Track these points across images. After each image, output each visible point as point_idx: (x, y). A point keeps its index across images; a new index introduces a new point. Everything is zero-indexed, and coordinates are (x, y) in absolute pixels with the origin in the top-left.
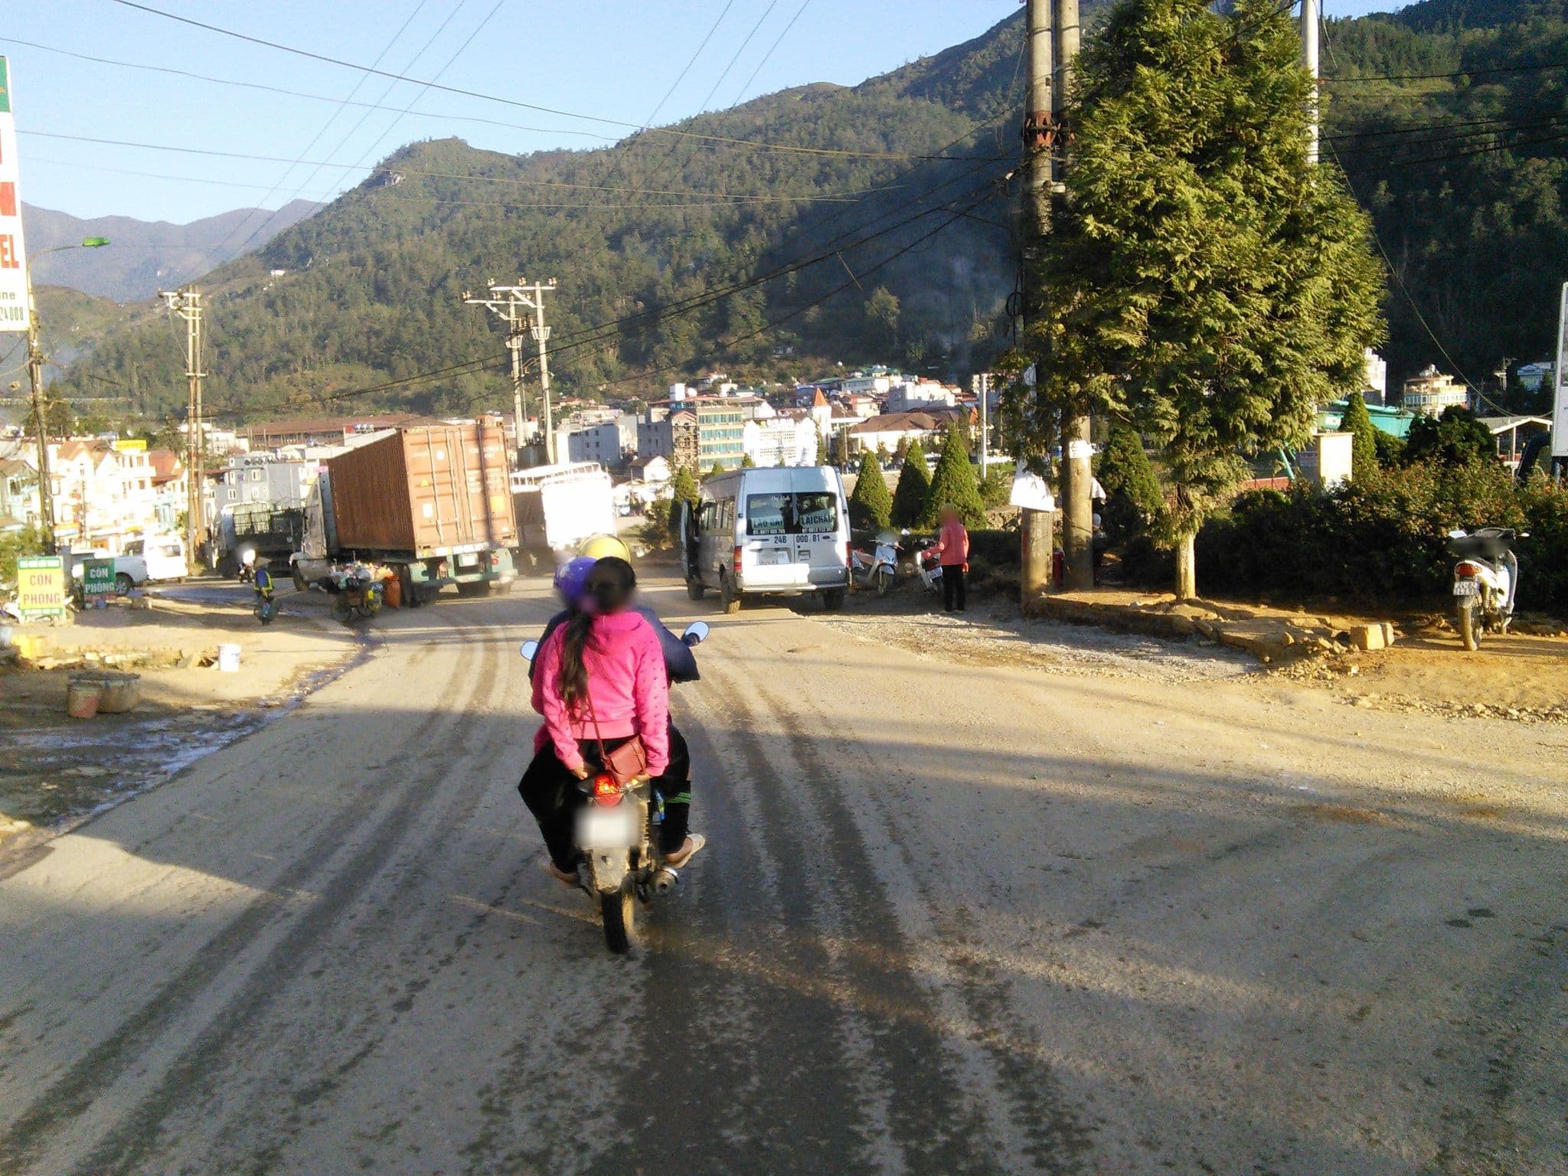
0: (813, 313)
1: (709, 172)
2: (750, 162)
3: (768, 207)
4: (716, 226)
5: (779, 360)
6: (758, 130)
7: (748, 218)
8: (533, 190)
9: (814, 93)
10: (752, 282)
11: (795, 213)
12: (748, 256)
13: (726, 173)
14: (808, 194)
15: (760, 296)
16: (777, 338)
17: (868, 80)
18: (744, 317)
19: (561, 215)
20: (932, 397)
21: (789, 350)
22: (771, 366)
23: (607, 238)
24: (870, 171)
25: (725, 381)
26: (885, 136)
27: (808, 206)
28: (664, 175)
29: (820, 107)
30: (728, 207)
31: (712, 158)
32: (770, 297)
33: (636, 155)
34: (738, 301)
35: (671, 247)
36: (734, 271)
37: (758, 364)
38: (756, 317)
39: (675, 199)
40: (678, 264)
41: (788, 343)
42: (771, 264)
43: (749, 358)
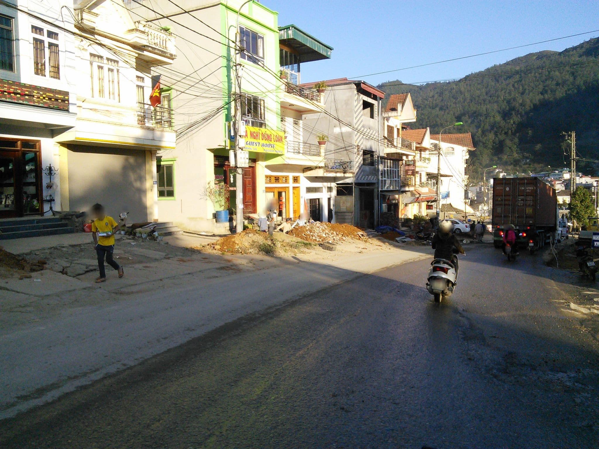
0: (538, 147)
1: (496, 91)
2: (513, 86)
3: (521, 104)
4: (499, 112)
5: (524, 164)
6: (517, 72)
7: (513, 109)
8: (427, 100)
9: (541, 56)
10: (514, 134)
11: (532, 107)
12: (512, 125)
13: (503, 91)
14: (538, 98)
15: (516, 140)
16: (523, 156)
17: (566, 49)
18: (510, 148)
19: (438, 109)
20: (587, 182)
21: (528, 161)
22: (521, 167)
23: (456, 118)
24: (566, 88)
25: (502, 172)
26: (573, 74)
27: (538, 103)
28: (478, 92)
29: (544, 62)
30: (504, 106)
31: (498, 85)
32: (521, 140)
33: (467, 85)
34: (508, 142)
35: (481, 120)
36: (506, 131)
37: (515, 166)
38: (514, 148)
39: (483, 102)
40: (484, 127)
41: (527, 158)
42: (521, 127)
43: (511, 164)
